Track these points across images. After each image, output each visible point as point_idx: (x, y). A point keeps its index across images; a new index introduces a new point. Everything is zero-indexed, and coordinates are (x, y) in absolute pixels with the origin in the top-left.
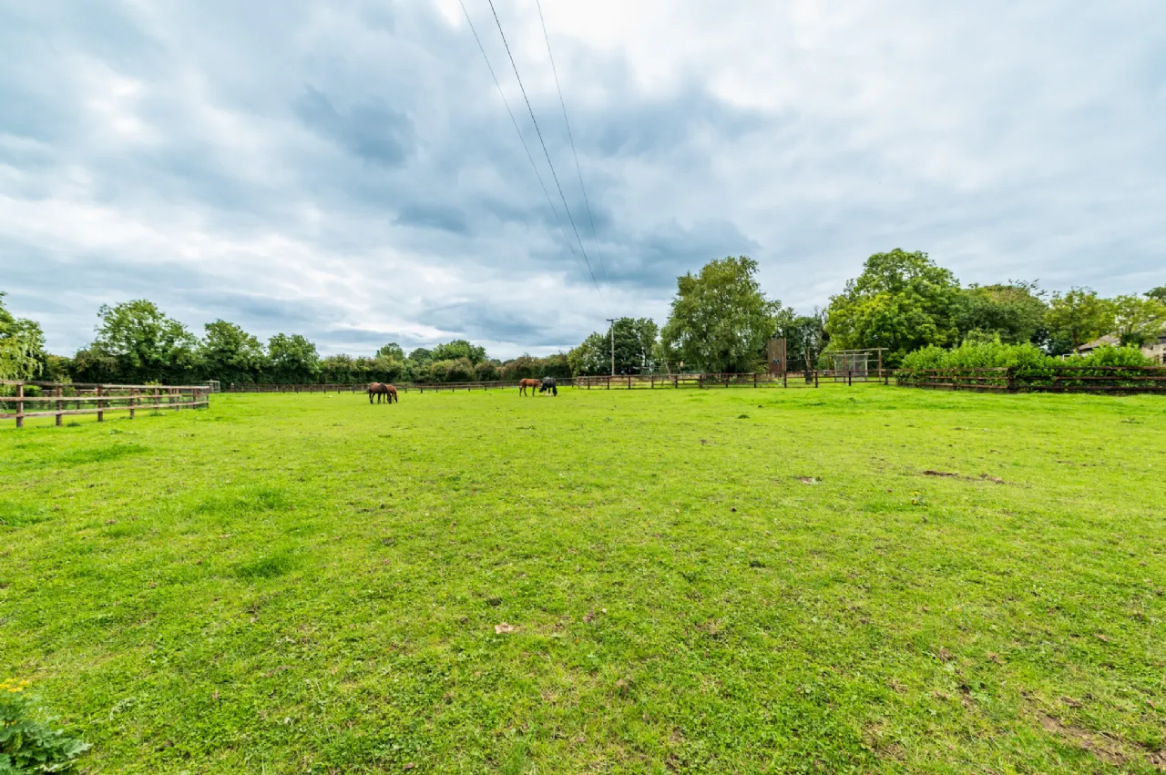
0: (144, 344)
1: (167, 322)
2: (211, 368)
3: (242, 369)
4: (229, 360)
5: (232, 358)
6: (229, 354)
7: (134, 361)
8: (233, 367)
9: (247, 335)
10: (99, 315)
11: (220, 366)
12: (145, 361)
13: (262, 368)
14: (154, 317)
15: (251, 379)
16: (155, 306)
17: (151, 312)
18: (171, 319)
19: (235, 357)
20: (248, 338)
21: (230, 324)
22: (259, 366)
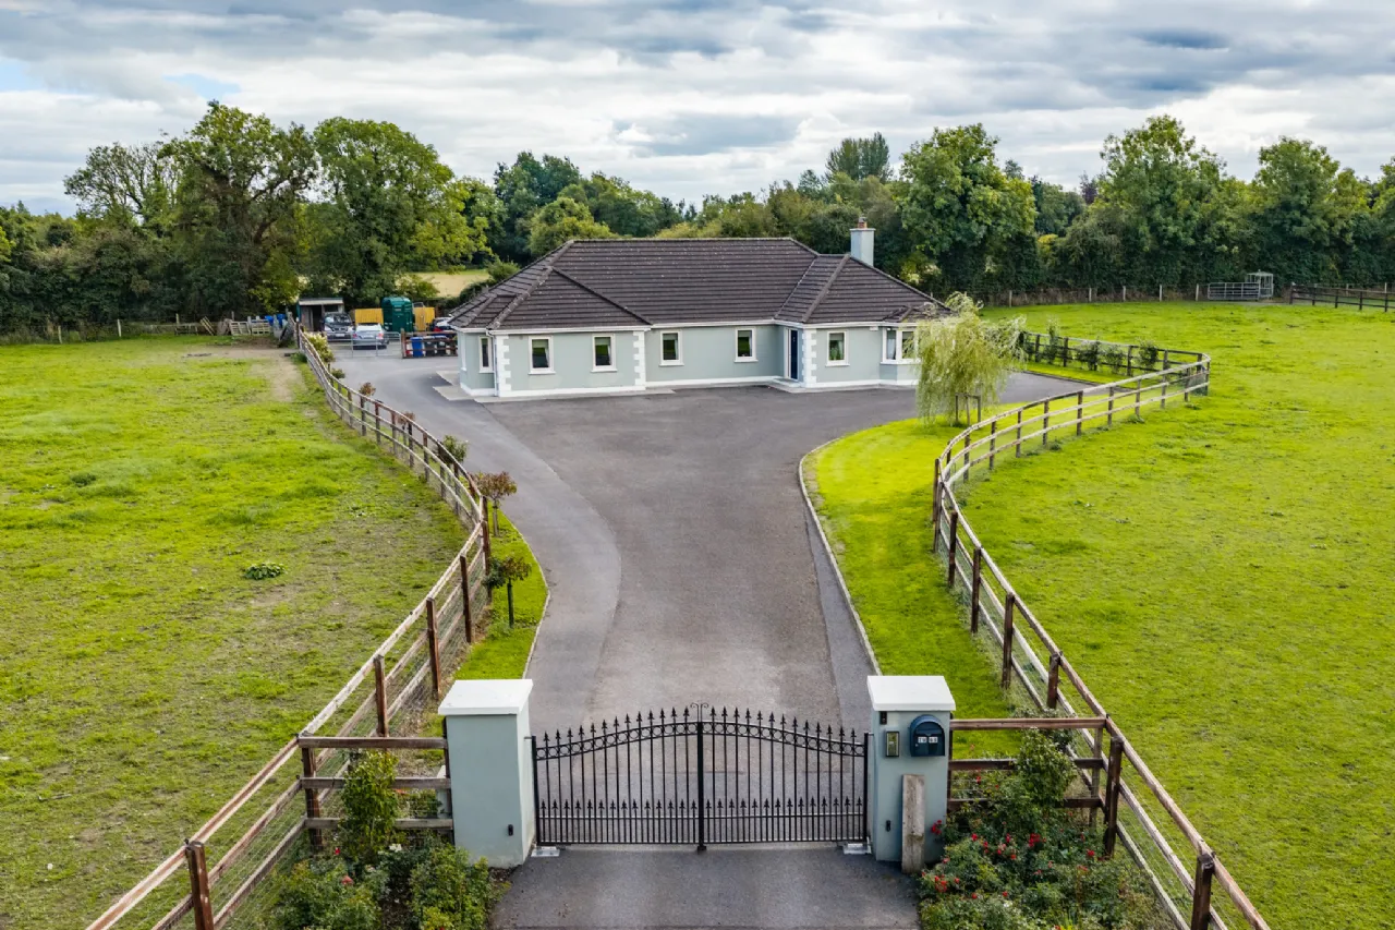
0: (1159, 207)
1: (1194, 158)
2: (1262, 245)
3: (1318, 246)
4: (1295, 228)
5: (1300, 223)
6: (1297, 214)
7: (1143, 239)
8: (1301, 241)
9: (1334, 167)
10: (1102, 155)
11: (1277, 240)
12: (1159, 239)
13: (1357, 240)
14: (1178, 150)
15: (1333, 266)
16: (1180, 127)
17: (1173, 140)
18: (1204, 151)
19: (1306, 220)
20: (1337, 173)
21: (1307, 144)
22: (1351, 235)
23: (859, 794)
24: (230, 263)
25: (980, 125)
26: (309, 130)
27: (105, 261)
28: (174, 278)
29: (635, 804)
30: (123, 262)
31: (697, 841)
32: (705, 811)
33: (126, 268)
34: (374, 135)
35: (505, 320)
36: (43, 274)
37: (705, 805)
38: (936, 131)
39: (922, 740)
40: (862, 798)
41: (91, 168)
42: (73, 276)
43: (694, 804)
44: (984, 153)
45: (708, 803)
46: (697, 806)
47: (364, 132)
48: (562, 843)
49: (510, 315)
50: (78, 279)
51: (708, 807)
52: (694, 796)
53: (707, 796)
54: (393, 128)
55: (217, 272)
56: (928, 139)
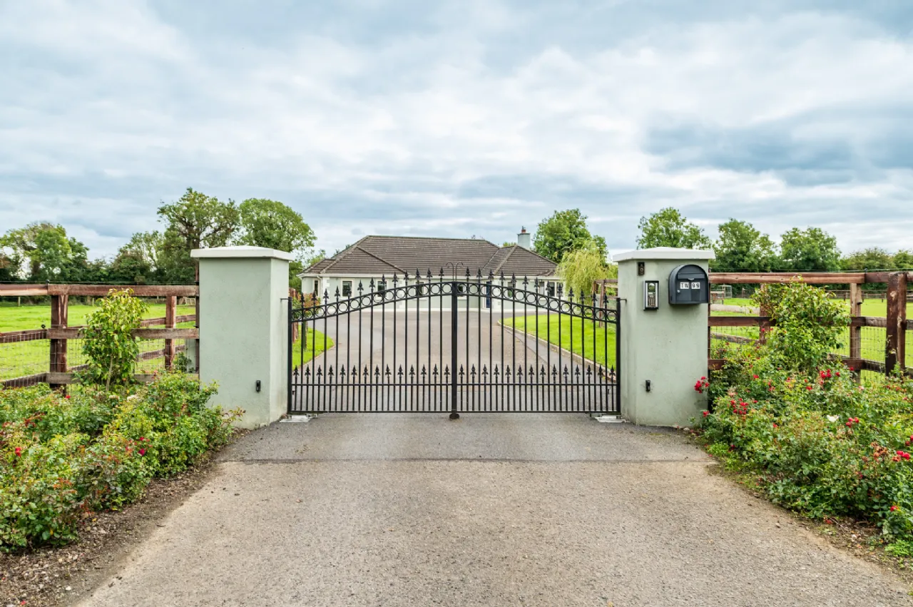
1: (687, 227)
4: (741, 262)
5: (743, 261)
6: (741, 256)
9: (758, 234)
10: (639, 227)
14: (678, 224)
16: (678, 213)
17: (675, 219)
18: (691, 224)
19: (746, 259)
20: (760, 236)
21: (742, 223)
22: (769, 267)
23: (612, 363)
24: (189, 268)
25: (578, 209)
26: (237, 204)
27: (122, 265)
28: (159, 277)
29: (388, 369)
30: (132, 266)
31: (450, 409)
32: (459, 377)
33: (133, 269)
34: (270, 206)
35: (328, 269)
36: (89, 272)
37: (459, 371)
38: (556, 212)
39: (683, 286)
40: (615, 366)
41: (132, 243)
42: (104, 273)
43: (447, 369)
44: (580, 223)
45: (462, 369)
46: (450, 371)
47: (265, 205)
48: (313, 412)
49: (331, 267)
50: (107, 275)
51: (462, 373)
52: (448, 361)
53: (461, 361)
54: (281, 204)
55: (182, 272)
56: (551, 216)
